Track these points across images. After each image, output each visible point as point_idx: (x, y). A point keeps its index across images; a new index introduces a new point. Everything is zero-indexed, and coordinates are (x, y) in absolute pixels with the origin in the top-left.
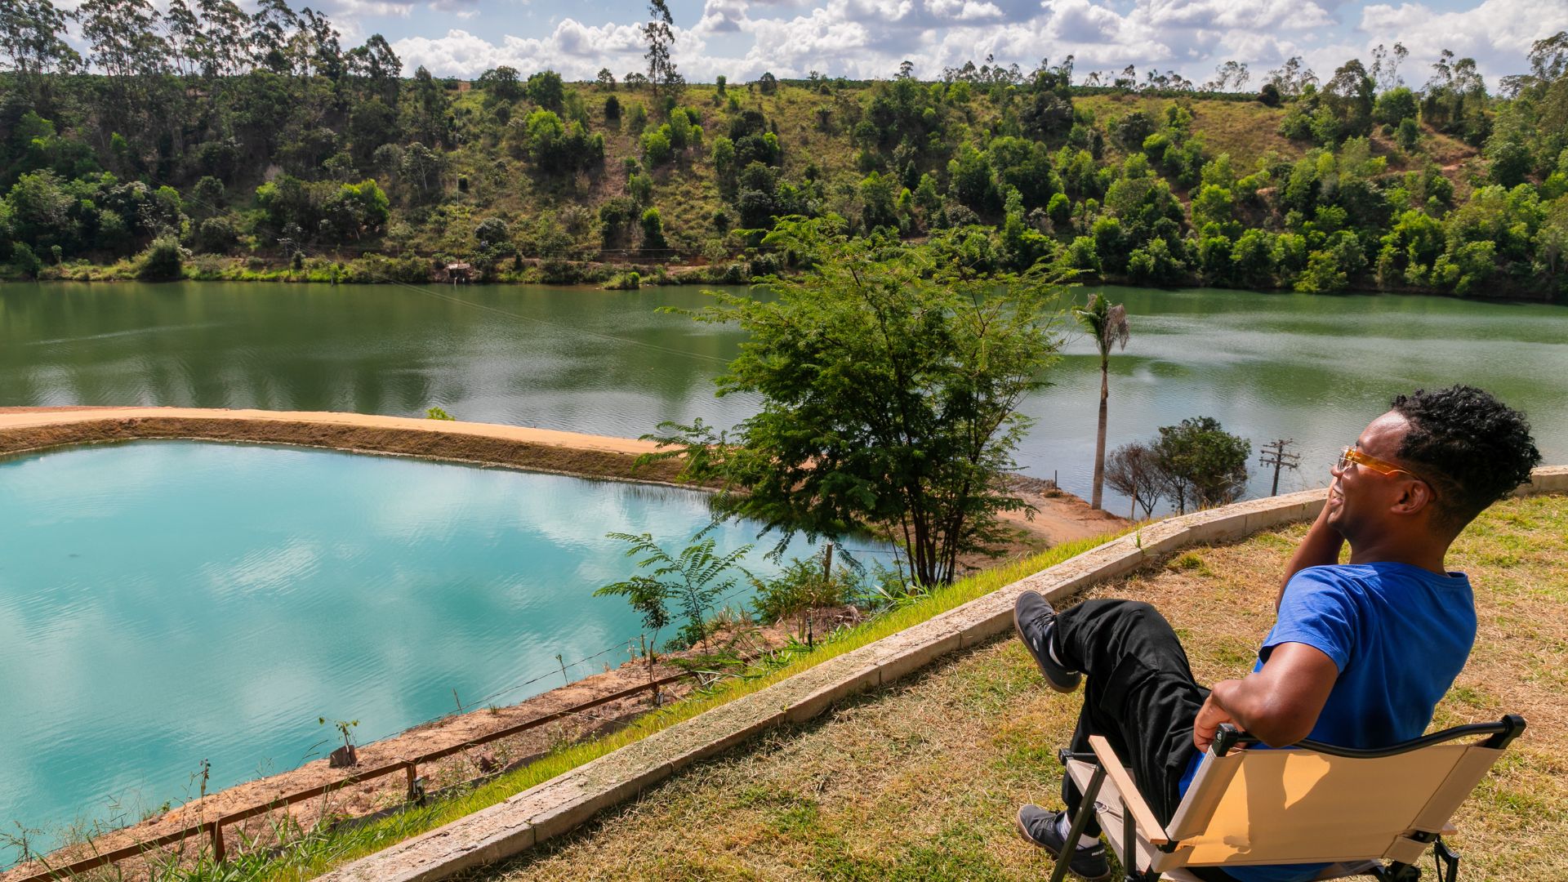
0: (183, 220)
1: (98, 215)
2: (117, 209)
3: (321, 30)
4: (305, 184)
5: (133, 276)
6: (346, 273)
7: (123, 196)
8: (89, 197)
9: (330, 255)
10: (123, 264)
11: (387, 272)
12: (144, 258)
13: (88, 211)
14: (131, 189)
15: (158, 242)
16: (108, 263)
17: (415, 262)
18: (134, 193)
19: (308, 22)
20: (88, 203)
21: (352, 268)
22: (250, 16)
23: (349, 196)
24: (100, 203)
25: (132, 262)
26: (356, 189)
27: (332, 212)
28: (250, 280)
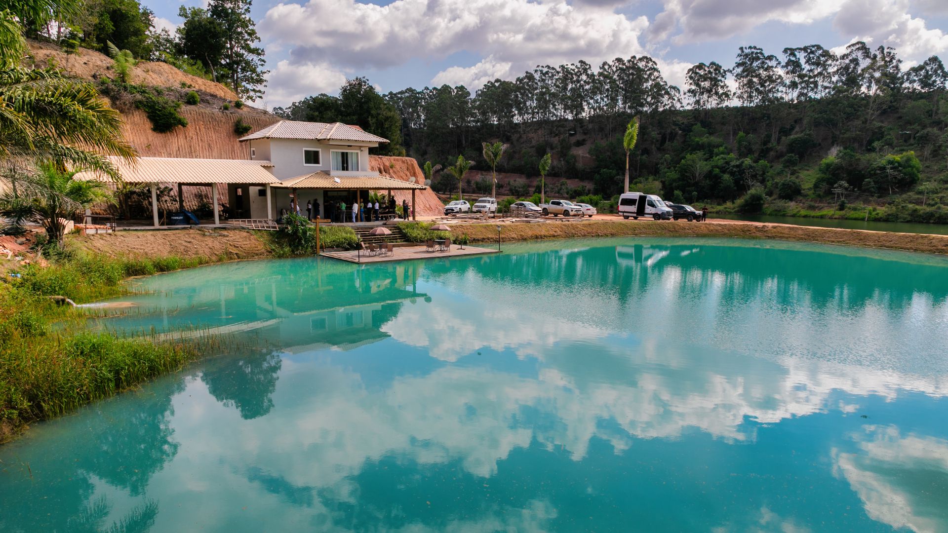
0: (768, 181)
1: (720, 178)
2: (732, 174)
3: (887, 59)
4: (858, 156)
5: (733, 211)
6: (877, 214)
7: (737, 166)
8: (717, 167)
9: (867, 202)
10: (729, 204)
11: (911, 215)
12: (740, 201)
13: (716, 175)
14: (743, 162)
15: (752, 191)
16: (719, 204)
17: (939, 208)
18: (744, 165)
19: (879, 56)
20: (717, 171)
21: (882, 211)
22: (839, 57)
23: (890, 162)
24: (723, 170)
25: (733, 203)
26: (898, 158)
27: (875, 174)
28: (805, 216)
